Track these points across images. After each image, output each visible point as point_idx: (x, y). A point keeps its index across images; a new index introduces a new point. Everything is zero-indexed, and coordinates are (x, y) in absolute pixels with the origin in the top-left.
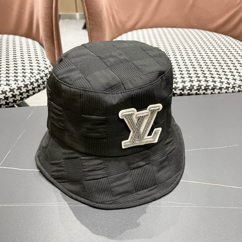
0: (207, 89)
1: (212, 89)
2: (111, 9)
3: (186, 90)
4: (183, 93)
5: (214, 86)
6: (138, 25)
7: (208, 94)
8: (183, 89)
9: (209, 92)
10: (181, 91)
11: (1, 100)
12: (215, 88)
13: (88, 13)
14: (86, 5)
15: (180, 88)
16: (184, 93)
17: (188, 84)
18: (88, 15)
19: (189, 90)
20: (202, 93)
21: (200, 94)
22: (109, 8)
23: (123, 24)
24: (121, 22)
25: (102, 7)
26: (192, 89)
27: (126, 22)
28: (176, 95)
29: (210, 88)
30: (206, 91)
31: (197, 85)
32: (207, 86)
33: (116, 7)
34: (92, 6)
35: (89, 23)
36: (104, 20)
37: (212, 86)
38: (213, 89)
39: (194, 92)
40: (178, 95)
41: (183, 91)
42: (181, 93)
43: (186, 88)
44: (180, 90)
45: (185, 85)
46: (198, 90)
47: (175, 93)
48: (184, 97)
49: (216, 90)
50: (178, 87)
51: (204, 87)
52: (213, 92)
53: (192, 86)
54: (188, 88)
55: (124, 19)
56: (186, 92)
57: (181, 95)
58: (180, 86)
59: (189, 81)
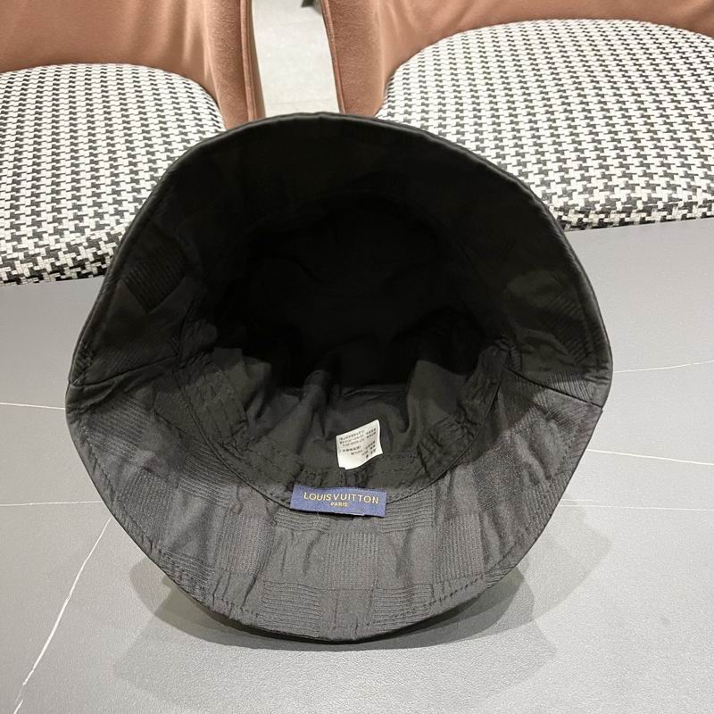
0: (652, 207)
1: (664, 209)
3: (594, 212)
4: (585, 220)
5: (671, 199)
7: (654, 222)
8: (585, 212)
9: (656, 216)
10: (581, 216)
12: (672, 206)
15: (578, 208)
16: (590, 221)
17: (600, 197)
19: (601, 212)
20: (638, 219)
21: (632, 223)
26: (610, 209)
28: (568, 226)
29: (660, 205)
30: (649, 215)
31: (624, 199)
32: (650, 199)
37: (665, 200)
38: (668, 208)
39: (615, 217)
40: (573, 227)
41: (587, 216)
42: (580, 220)
43: (595, 209)
44: (577, 212)
45: (591, 200)
46: (628, 212)
47: (565, 221)
48: (588, 231)
49: (675, 211)
50: (574, 205)
51: (644, 203)
52: (669, 217)
53: (611, 203)
54: (598, 208)
56: (594, 218)
57: (581, 226)
58: (579, 200)
59: (602, 188)
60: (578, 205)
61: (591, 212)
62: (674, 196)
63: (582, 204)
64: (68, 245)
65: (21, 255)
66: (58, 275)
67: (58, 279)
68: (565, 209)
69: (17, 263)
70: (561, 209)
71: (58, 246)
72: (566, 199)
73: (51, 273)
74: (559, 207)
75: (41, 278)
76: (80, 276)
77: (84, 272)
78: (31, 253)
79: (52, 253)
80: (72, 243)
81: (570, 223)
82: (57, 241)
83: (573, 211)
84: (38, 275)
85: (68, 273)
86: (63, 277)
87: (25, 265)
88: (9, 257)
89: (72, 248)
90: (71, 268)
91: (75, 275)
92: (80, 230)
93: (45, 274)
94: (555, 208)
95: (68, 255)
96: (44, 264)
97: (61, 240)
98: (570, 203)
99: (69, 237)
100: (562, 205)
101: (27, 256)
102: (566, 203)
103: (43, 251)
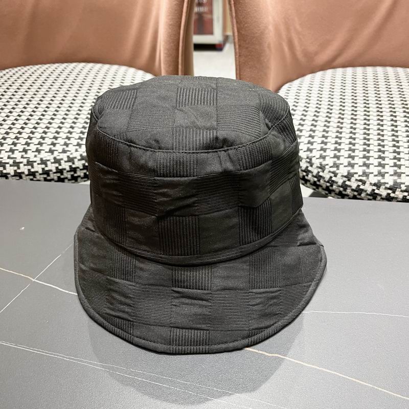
2: (288, 29)
3: (400, 190)
4: (392, 195)
6: (340, 60)
8: (393, 189)
10: (390, 191)
11: (78, 169)
13: (238, 36)
14: (237, 22)
15: (388, 186)
16: (396, 196)
17: (405, 180)
18: (239, 40)
19: (405, 191)
22: (282, 28)
23: (309, 56)
24: (306, 54)
25: (266, 27)
27: (316, 53)
28: (379, 198)
33: (298, 27)
34: (246, 23)
35: (239, 53)
36: (266, 49)
40: (383, 199)
41: (394, 192)
42: (389, 194)
44: (386, 188)
45: (399, 181)
47: (377, 194)
48: (393, 203)
50: (385, 183)
54: (403, 187)
55: (312, 48)
56: (399, 195)
57: (389, 198)
58: (389, 180)
60: (388, 183)
61: (398, 190)
63: (391, 183)
64: (41, 159)
65: (11, 161)
66: (31, 177)
67: (32, 180)
68: (378, 185)
69: (7, 166)
70: (375, 185)
71: (35, 159)
72: (380, 178)
73: (27, 175)
74: (373, 182)
75: (21, 177)
76: (45, 180)
77: (49, 178)
78: (17, 161)
79: (30, 163)
80: (44, 159)
81: (381, 195)
82: (35, 156)
83: (384, 187)
84: (19, 175)
85: (38, 177)
86: (35, 179)
87: (12, 168)
88: (3, 162)
89: (43, 162)
90: (40, 174)
91: (42, 179)
92: (51, 151)
93: (23, 176)
94: (371, 184)
95: (40, 166)
96: (24, 169)
97: (38, 156)
98: (382, 181)
99: (44, 155)
100: (376, 182)
101: (14, 162)
102: (379, 181)
103: (25, 161)
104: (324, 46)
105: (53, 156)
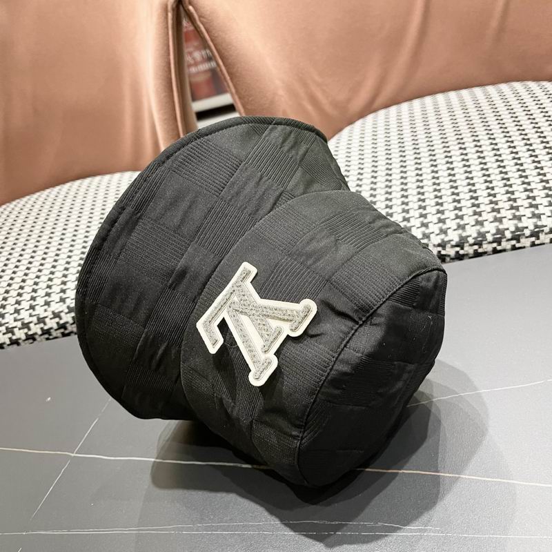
0: (519, 235)
1: (531, 236)
3: (468, 244)
4: (462, 252)
5: (536, 226)
7: (524, 247)
8: (460, 245)
9: (525, 242)
10: (458, 249)
12: (538, 232)
15: (453, 243)
16: (466, 253)
17: (472, 232)
19: (474, 244)
20: (509, 247)
21: (504, 250)
23: (341, 106)
24: (335, 105)
26: (481, 241)
27: (349, 100)
28: (448, 259)
29: (527, 232)
30: (519, 241)
31: (494, 231)
32: (518, 229)
37: (532, 227)
38: (535, 234)
39: (487, 247)
40: (453, 259)
41: (462, 249)
42: (457, 252)
43: (468, 242)
44: (453, 246)
45: (464, 234)
46: (498, 241)
47: (445, 255)
48: (466, 262)
49: (542, 236)
51: (512, 232)
52: (537, 242)
53: (482, 235)
54: (471, 240)
55: (341, 97)
56: (469, 250)
57: (459, 257)
58: (454, 237)
59: (474, 223)
60: (452, 240)
61: (465, 245)
62: (539, 223)
63: (456, 239)
64: (53, 313)
65: (19, 324)
66: (46, 336)
67: (47, 339)
68: (443, 245)
69: (16, 330)
70: (439, 245)
71: (45, 314)
72: (443, 236)
73: (41, 335)
74: (436, 243)
75: (34, 339)
76: (64, 335)
77: (67, 332)
78: (26, 321)
79: (41, 320)
80: (56, 311)
81: (449, 256)
82: (46, 311)
83: (449, 245)
84: (31, 338)
85: (54, 334)
86: (51, 337)
87: (21, 331)
88: (10, 327)
89: (56, 315)
90: (56, 330)
91: (59, 335)
92: (63, 300)
93: (37, 337)
94: (434, 245)
95: (53, 320)
96: (36, 329)
97: (49, 309)
98: (446, 239)
99: (56, 307)
100: (440, 241)
101: (23, 324)
102: (443, 240)
103: (35, 319)
104: (355, 90)
105: (65, 306)
